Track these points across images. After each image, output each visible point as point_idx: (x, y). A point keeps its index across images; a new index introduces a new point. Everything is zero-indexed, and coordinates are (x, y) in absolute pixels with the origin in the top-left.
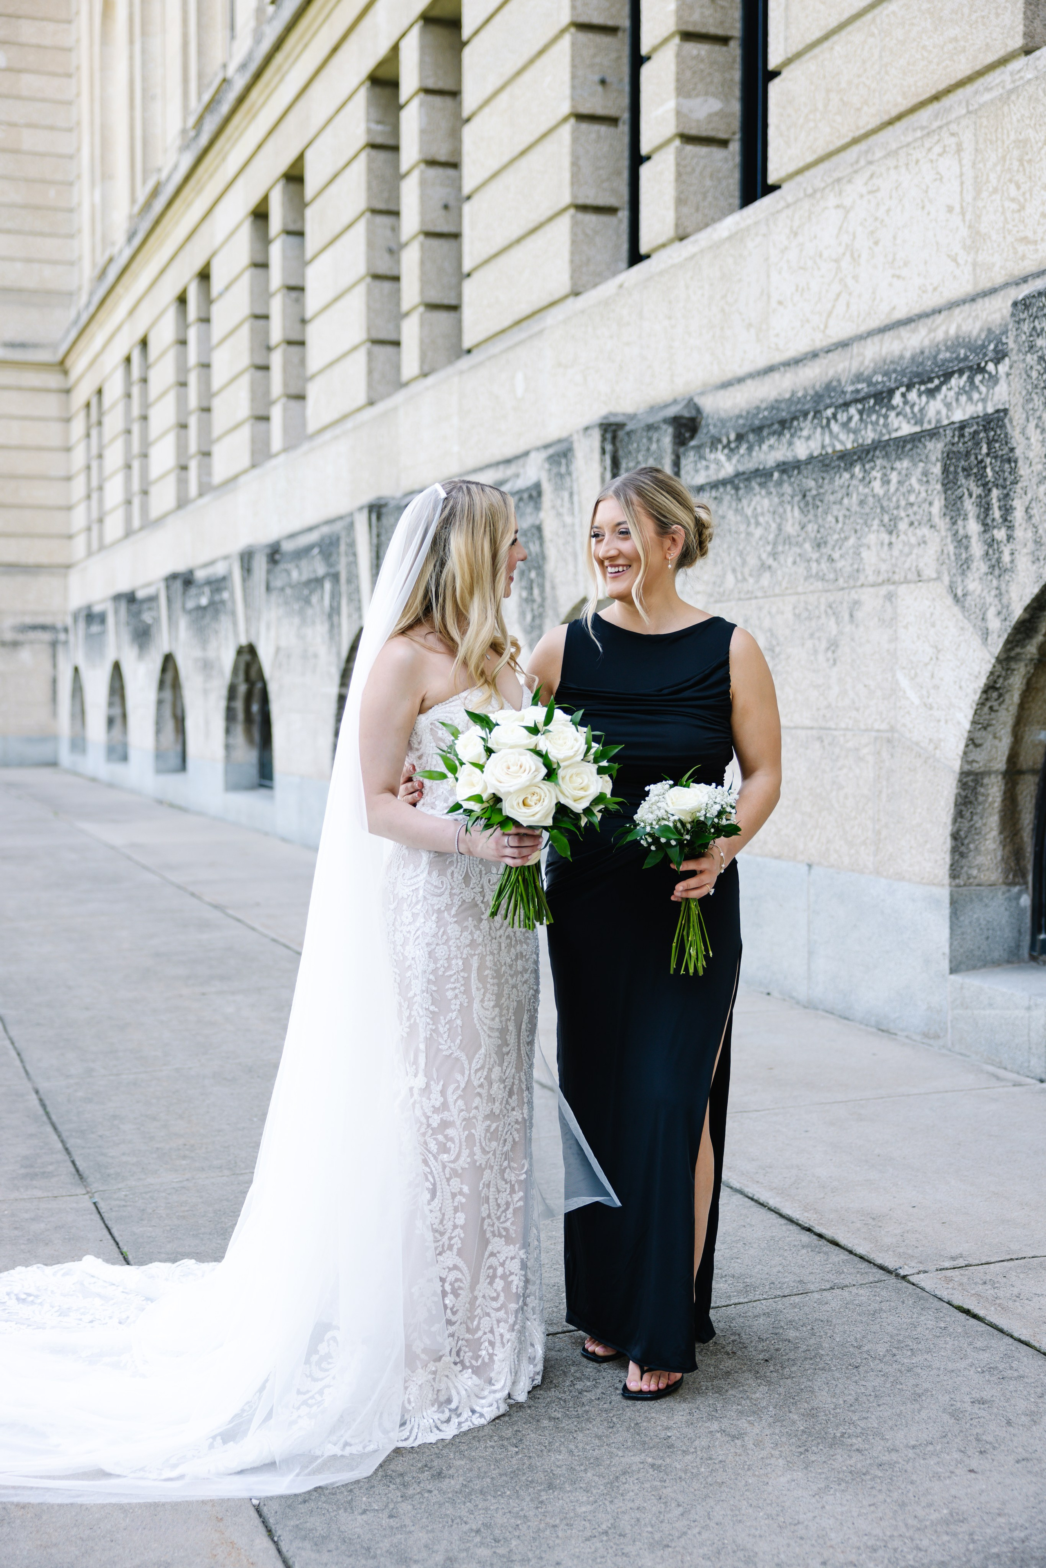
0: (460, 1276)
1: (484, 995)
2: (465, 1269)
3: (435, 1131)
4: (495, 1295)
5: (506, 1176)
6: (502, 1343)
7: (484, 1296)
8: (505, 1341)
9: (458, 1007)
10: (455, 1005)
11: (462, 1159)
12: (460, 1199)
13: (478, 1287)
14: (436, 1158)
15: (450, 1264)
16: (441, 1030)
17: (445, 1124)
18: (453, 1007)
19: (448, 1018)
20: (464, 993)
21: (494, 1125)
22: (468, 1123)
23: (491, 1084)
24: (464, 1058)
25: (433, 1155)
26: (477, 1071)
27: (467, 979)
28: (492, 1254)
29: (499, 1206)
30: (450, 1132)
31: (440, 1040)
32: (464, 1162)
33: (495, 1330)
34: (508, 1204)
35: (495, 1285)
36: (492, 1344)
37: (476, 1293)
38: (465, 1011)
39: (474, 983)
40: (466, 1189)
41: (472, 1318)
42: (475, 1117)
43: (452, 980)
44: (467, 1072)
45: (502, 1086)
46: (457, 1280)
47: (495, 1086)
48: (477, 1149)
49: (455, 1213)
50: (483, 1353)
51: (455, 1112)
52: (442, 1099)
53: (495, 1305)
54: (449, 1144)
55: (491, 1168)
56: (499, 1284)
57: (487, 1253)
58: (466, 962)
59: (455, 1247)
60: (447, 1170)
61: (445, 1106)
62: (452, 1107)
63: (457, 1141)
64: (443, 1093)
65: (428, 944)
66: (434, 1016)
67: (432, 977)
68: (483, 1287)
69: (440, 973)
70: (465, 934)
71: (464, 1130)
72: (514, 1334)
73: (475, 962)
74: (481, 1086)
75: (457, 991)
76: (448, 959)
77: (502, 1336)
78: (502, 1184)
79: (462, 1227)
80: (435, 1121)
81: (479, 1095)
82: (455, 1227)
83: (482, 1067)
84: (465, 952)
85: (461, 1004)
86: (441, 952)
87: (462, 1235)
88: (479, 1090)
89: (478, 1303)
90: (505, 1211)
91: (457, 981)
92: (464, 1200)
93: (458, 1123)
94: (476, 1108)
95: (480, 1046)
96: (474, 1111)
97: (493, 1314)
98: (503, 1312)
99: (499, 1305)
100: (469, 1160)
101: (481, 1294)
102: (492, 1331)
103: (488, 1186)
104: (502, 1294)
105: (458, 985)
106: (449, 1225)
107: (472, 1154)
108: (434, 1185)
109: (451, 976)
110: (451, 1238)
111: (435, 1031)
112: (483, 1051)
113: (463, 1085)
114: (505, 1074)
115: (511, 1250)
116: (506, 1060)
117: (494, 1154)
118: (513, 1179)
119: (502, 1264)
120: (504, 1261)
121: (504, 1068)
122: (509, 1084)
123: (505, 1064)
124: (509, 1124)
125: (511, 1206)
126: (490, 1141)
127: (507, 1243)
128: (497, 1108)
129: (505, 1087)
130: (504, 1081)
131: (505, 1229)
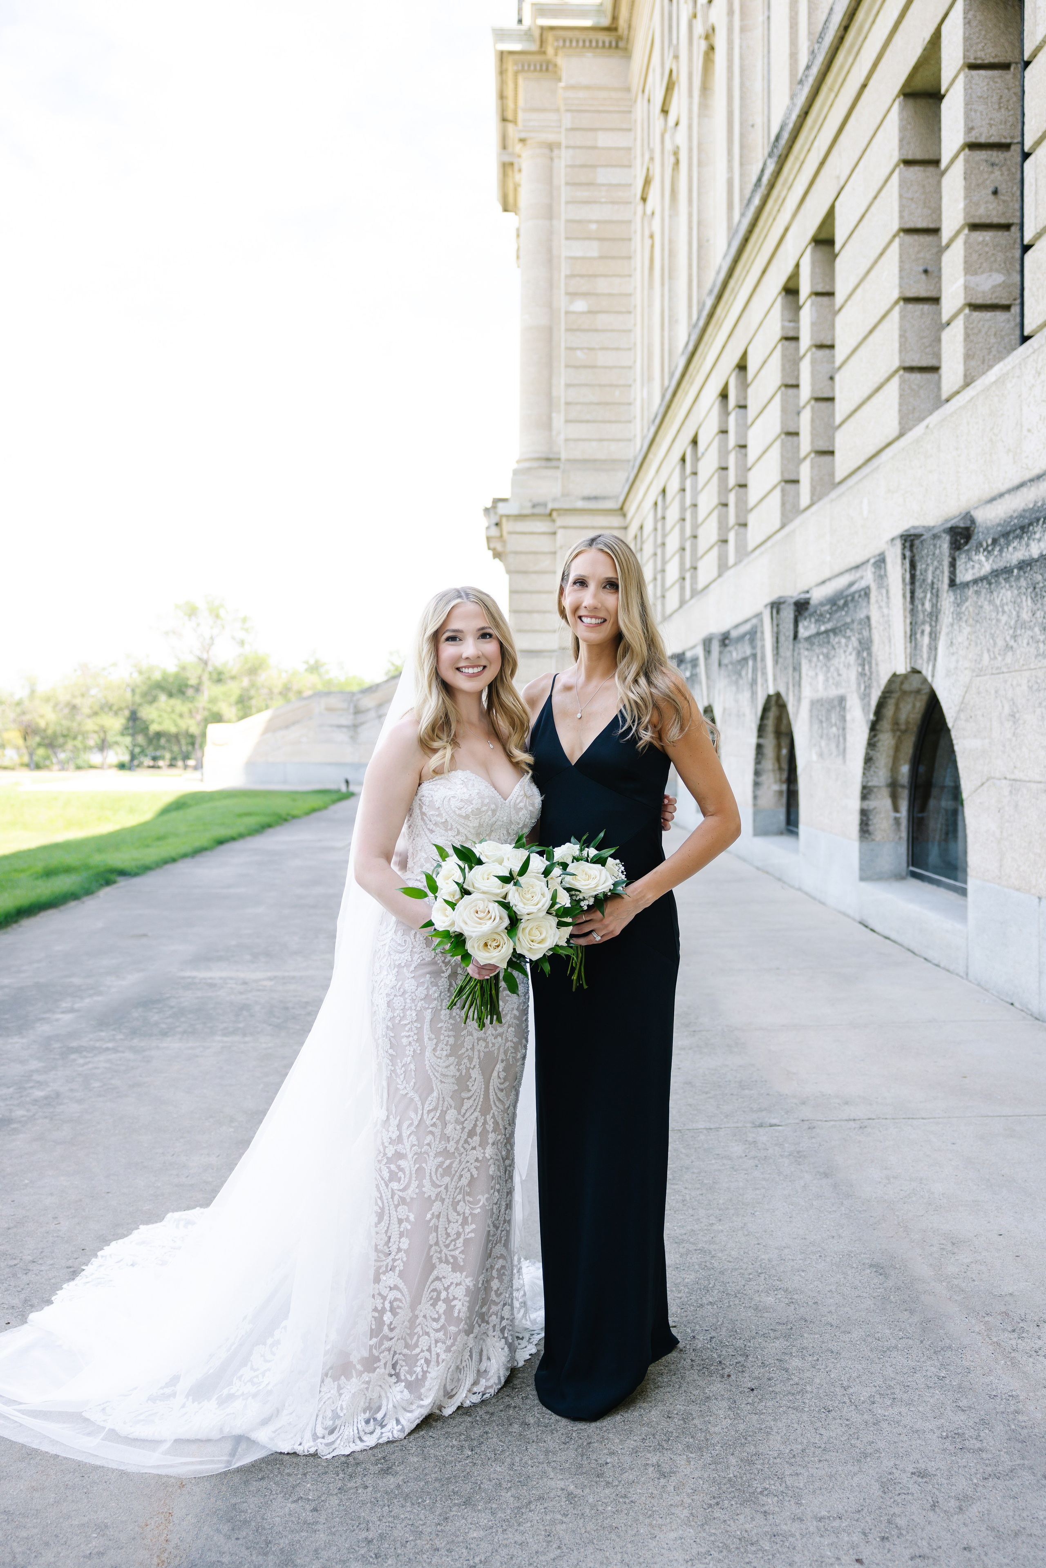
0: (399, 1296)
1: (437, 1044)
2: (405, 1291)
3: (390, 1161)
4: (436, 1316)
5: (459, 1208)
6: (438, 1362)
7: (425, 1317)
8: (440, 1360)
9: (411, 1053)
10: (409, 1051)
11: (411, 1189)
12: (406, 1225)
13: (419, 1307)
14: (387, 1186)
15: (391, 1283)
16: (398, 1071)
17: (399, 1156)
18: (407, 1052)
19: (404, 1062)
20: (417, 1041)
21: (448, 1162)
22: (420, 1157)
23: (445, 1125)
24: (417, 1099)
25: (385, 1182)
26: (429, 1112)
27: (420, 1030)
28: (437, 1279)
29: (448, 1235)
30: (402, 1163)
31: (398, 1080)
32: (411, 1192)
33: (433, 1349)
34: (458, 1234)
35: (437, 1307)
36: (427, 1362)
37: (417, 1313)
38: (418, 1056)
39: (427, 1033)
40: (412, 1217)
41: (411, 1335)
42: (425, 1153)
43: (407, 1029)
44: (420, 1112)
45: (458, 1127)
46: (396, 1299)
47: (450, 1127)
48: (426, 1182)
49: (400, 1238)
50: (418, 1369)
51: (408, 1146)
52: (397, 1133)
53: (436, 1325)
54: (400, 1174)
55: (443, 1200)
56: (441, 1307)
57: (432, 1278)
58: (419, 1014)
59: (398, 1268)
60: (396, 1197)
61: (400, 1139)
62: (405, 1141)
63: (407, 1172)
64: (399, 1127)
65: (388, 995)
66: (393, 1059)
67: (390, 1024)
68: (425, 1307)
69: (397, 1021)
70: (420, 989)
71: (415, 1163)
72: (450, 1355)
73: (428, 1015)
74: (434, 1125)
75: (411, 1039)
76: (404, 1010)
77: (438, 1355)
78: (453, 1216)
79: (406, 1251)
80: (390, 1151)
81: (432, 1133)
82: (399, 1250)
83: (435, 1109)
84: (419, 1004)
85: (414, 1051)
86: (398, 1002)
87: (405, 1259)
88: (431, 1129)
89: (418, 1321)
90: (454, 1240)
91: (410, 1030)
92: (409, 1227)
93: (410, 1156)
94: (429, 1144)
95: (432, 1091)
96: (426, 1147)
97: (433, 1334)
98: (442, 1333)
99: (439, 1326)
100: (417, 1191)
101: (422, 1314)
102: (429, 1350)
103: (438, 1217)
104: (443, 1317)
105: (412, 1034)
106: (394, 1248)
107: (420, 1186)
108: (382, 1209)
109: (406, 1025)
110: (394, 1260)
111: (394, 1071)
112: (435, 1094)
113: (416, 1123)
114: (463, 1116)
115: (457, 1277)
116: (467, 1104)
117: (446, 1188)
118: (467, 1212)
119: (447, 1289)
120: (449, 1286)
121: (463, 1111)
122: (469, 1126)
123: (465, 1107)
124: (468, 1162)
125: (462, 1236)
126: (442, 1176)
127: (454, 1270)
128: (451, 1146)
129: (463, 1128)
130: (463, 1123)
131: (453, 1256)
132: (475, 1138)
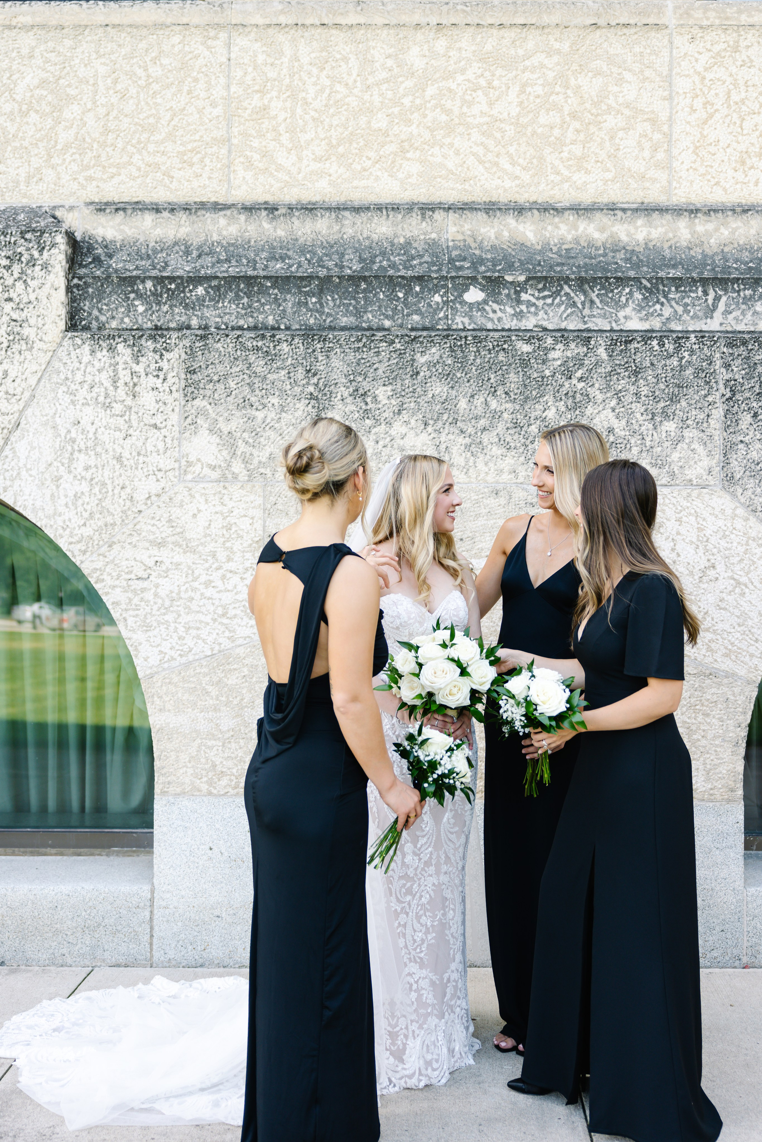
45: (415, 858)
78: (417, 926)
114: (419, 850)
115: (424, 972)
116: (422, 841)
117: (409, 904)
118: (429, 924)
119: (417, 982)
120: (418, 980)
121: (419, 846)
122: (425, 857)
123: (420, 843)
124: (426, 885)
125: (426, 942)
126: (406, 894)
127: (421, 968)
128: (411, 872)
129: (420, 859)
130: (419, 855)
131: (419, 958)
132: (431, 868)
